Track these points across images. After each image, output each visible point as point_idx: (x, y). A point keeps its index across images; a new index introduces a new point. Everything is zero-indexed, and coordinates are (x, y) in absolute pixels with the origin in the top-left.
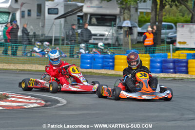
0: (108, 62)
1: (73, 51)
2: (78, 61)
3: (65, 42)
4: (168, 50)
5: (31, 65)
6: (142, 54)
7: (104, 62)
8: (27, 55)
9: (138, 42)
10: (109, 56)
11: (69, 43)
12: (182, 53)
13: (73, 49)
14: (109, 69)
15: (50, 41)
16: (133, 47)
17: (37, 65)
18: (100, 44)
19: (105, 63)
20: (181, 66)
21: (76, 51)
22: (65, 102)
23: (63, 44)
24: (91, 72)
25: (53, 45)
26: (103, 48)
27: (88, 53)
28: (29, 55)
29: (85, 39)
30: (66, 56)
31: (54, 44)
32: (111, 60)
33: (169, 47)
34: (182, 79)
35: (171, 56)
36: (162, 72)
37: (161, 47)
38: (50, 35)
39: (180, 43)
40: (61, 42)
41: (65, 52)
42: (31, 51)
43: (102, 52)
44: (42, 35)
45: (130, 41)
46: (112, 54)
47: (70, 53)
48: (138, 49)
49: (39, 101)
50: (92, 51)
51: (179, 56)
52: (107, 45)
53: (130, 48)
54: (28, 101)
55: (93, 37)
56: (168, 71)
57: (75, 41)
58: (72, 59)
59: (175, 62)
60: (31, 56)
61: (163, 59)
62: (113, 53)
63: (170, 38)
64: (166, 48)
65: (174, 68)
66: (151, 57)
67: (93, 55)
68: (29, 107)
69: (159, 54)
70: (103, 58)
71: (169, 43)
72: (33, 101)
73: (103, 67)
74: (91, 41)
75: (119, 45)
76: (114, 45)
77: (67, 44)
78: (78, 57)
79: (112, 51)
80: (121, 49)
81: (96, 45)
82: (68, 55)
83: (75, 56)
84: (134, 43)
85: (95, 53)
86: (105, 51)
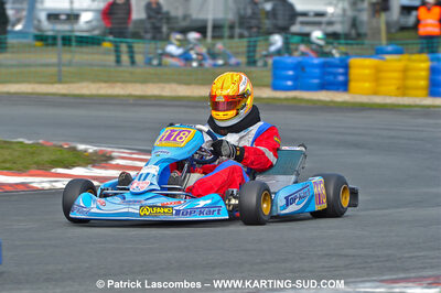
0: (336, 75)
1: (254, 51)
2: (267, 75)
3: (237, 31)
5: (161, 85)
6: (412, 53)
7: (324, 74)
9: (403, 29)
10: (337, 62)
13: (255, 46)
14: (337, 90)
15: (202, 30)
16: (390, 40)
18: (317, 35)
19: (327, 78)
21: (261, 51)
23: (231, 37)
24: (295, 99)
26: (321, 43)
28: (155, 62)
29: (281, 23)
30: (238, 64)
31: (214, 37)
32: (341, 70)
38: (202, 16)
40: (226, 32)
41: (237, 54)
42: (161, 54)
43: (320, 52)
44: (185, 17)
45: (383, 27)
46: (344, 57)
47: (249, 57)
48: (403, 44)
50: (297, 50)
52: (332, 37)
53: (384, 42)
55: (300, 19)
57: (259, 28)
58: (253, 69)
60: (160, 64)
62: (346, 54)
66: (432, 60)
67: (300, 59)
70: (324, 66)
73: (323, 87)
74: (295, 28)
75: (359, 35)
76: (347, 36)
77: (241, 36)
78: (266, 64)
79: (343, 49)
80: (362, 44)
81: (306, 37)
82: (243, 60)
83: (260, 63)
84: (393, 30)
85: (303, 54)
86: (327, 49)
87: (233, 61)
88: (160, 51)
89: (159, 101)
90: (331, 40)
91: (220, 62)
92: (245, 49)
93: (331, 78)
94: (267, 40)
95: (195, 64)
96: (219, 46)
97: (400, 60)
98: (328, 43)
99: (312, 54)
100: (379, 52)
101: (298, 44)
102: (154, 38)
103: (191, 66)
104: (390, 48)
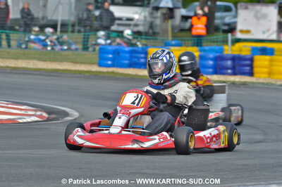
0: (139, 58)
1: (88, 41)
2: (95, 57)
3: (77, 28)
4: (225, 42)
5: (27, 61)
6: (188, 46)
7: (132, 57)
8: (20, 47)
9: (182, 30)
10: (140, 50)
11: (82, 30)
12: (245, 46)
13: (88, 38)
14: (140, 68)
15: (54, 27)
16: (174, 37)
17: (36, 62)
18: (128, 32)
19: (133, 60)
20: (243, 65)
21: (92, 41)
22: (76, 114)
23: (73, 32)
24: (113, 72)
25: (58, 33)
26: (130, 37)
27: (110, 44)
28: (24, 46)
29: (105, 24)
30: (77, 49)
31: (61, 31)
32: (143, 55)
33: (227, 37)
34: (244, 84)
35: (229, 50)
36: (216, 73)
37: (215, 37)
38: (54, 18)
39: (242, 31)
40: (70, 29)
41: (76, 43)
42: (28, 41)
43: (129, 43)
44: (43, 18)
45: (170, 29)
46: (144, 47)
47: (84, 45)
48: (182, 40)
49: (39, 113)
51: (241, 50)
52: (137, 34)
53: (170, 38)
54: (23, 112)
55: (117, 22)
56: (225, 71)
57: (91, 27)
58: (86, 52)
59: (235, 59)
60: (26, 48)
61: (218, 54)
62: (146, 45)
63: (228, 25)
64: (222, 39)
65: (233, 68)
66: (200, 51)
67: (117, 47)
68: (25, 121)
69: (212, 47)
70: (131, 52)
71: (226, 32)
72: (30, 113)
73: (131, 65)
74: (114, 28)
75: (154, 33)
76: (147, 34)
77: (79, 31)
78: (94, 50)
79: (144, 42)
80: (156, 39)
81: (120, 34)
82: (80, 46)
83: (91, 49)
84: (176, 31)
85: (119, 44)
86: (134, 42)
87: (73, 47)
88: (27, 39)
89: (26, 71)
90: (136, 36)
91: (65, 47)
92: (82, 40)
93: (136, 60)
94: (96, 34)
95: (49, 48)
96: (65, 37)
97: (180, 50)
98: (134, 38)
99: (124, 45)
100: (167, 45)
101: (115, 38)
102: (25, 31)
103: (46, 49)
104: (173, 42)
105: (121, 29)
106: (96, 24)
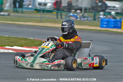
2: (99, 23)
14: (118, 28)
18: (113, 13)
21: (97, 16)
23: (89, 12)
26: (114, 15)
29: (103, 9)
30: (91, 20)
32: (120, 23)
38: (81, 6)
40: (88, 11)
43: (114, 18)
44: (77, 6)
47: (94, 18)
52: (117, 14)
57: (97, 10)
67: (108, 19)
70: (115, 21)
73: (115, 27)
74: (107, 11)
77: (92, 12)
79: (120, 17)
82: (92, 19)
87: (89, 19)
93: (117, 25)
95: (79, 19)
96: (86, 14)
105: (110, 11)
106: (99, 9)
